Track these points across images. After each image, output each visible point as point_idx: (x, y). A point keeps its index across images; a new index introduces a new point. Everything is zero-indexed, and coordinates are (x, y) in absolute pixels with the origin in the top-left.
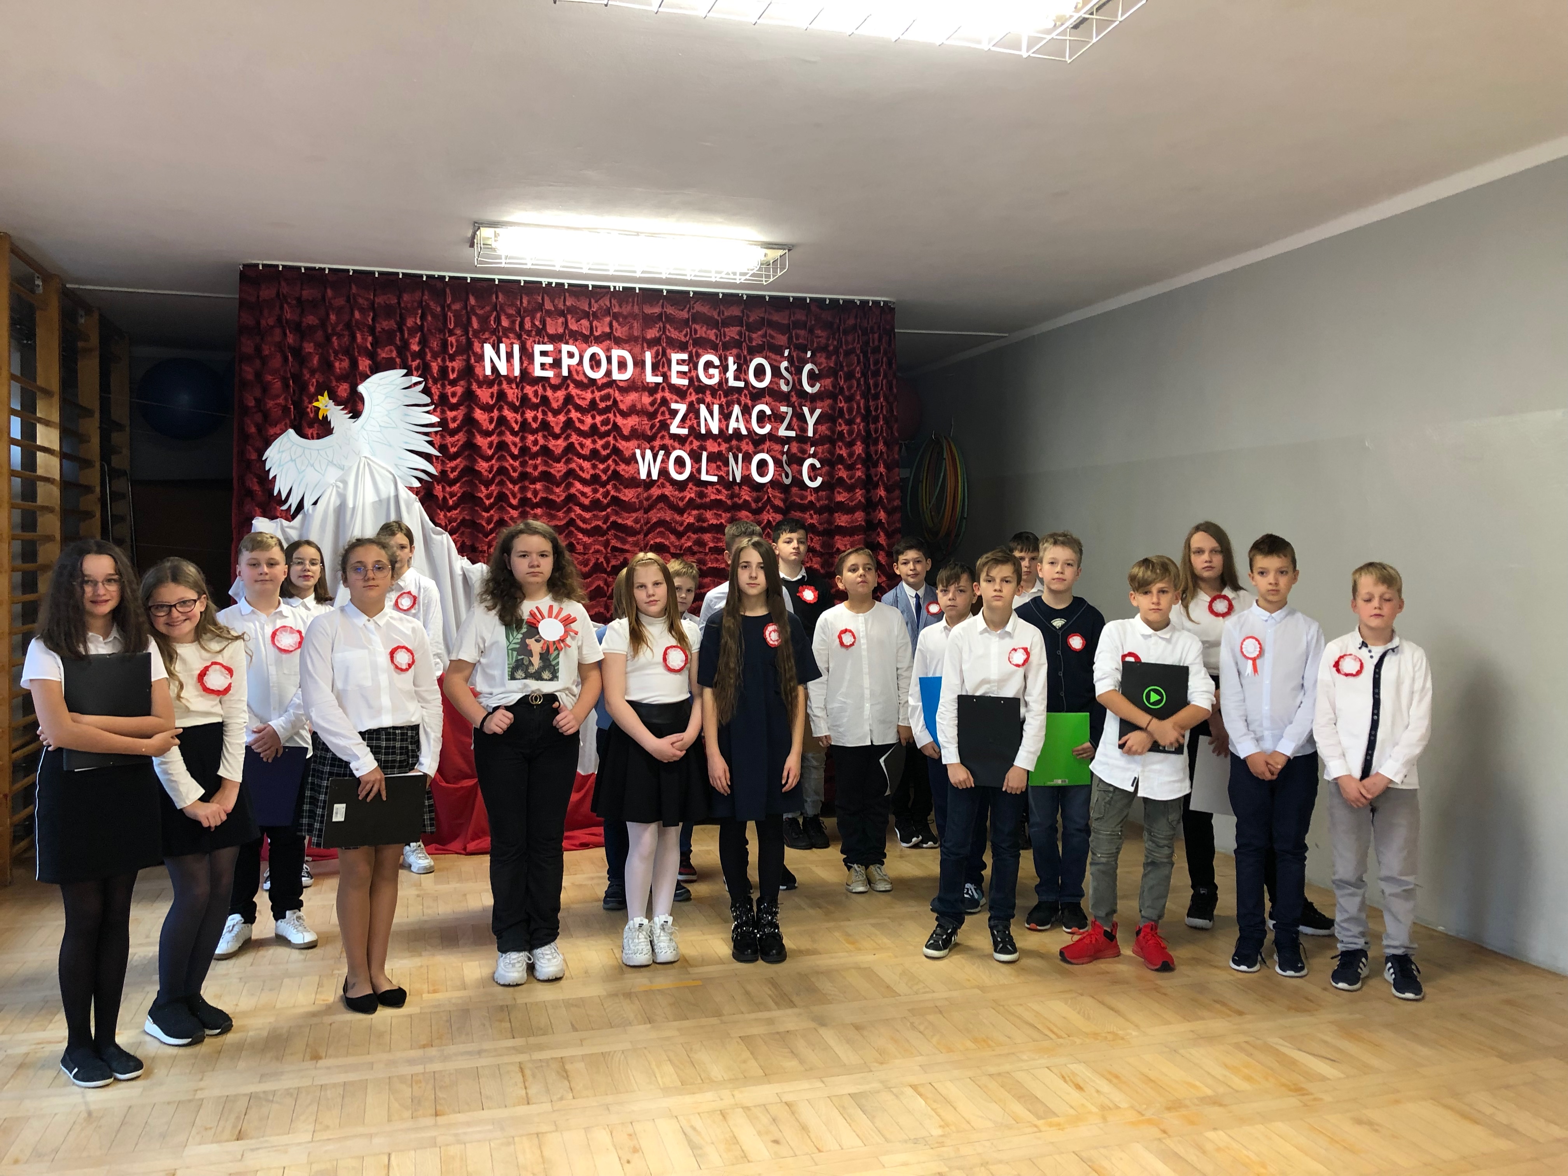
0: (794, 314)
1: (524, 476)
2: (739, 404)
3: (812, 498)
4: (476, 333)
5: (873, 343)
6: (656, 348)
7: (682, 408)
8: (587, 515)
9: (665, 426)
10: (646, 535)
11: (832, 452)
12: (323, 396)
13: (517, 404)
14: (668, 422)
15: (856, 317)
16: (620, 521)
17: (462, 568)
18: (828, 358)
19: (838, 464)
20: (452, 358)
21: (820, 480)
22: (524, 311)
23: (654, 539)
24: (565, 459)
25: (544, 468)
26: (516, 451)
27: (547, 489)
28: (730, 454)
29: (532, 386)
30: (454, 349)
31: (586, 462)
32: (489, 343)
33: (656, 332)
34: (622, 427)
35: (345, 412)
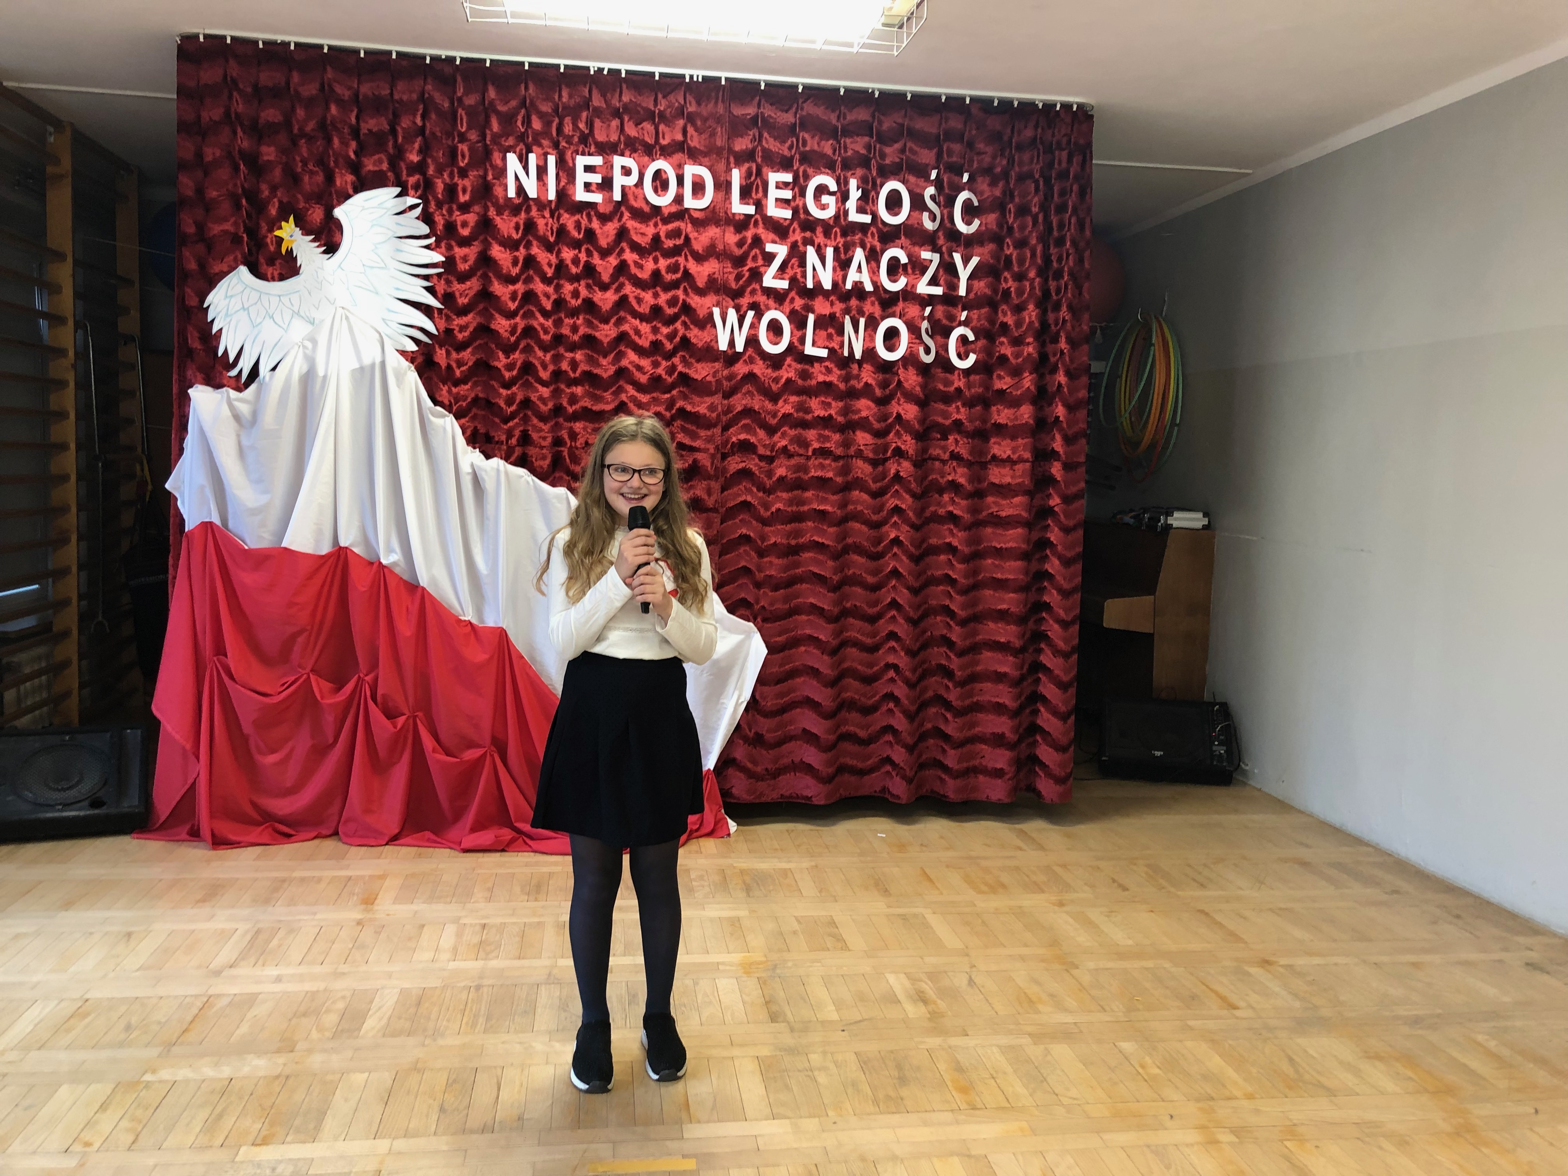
0: (947, 119)
1: (558, 339)
2: (863, 247)
3: (959, 383)
4: (496, 138)
5: (1060, 163)
6: (746, 165)
7: (781, 251)
8: (644, 398)
9: (756, 276)
10: (725, 429)
11: (992, 322)
12: (287, 222)
13: (552, 239)
14: (762, 269)
15: (1036, 127)
16: (689, 408)
17: (472, 465)
18: (993, 184)
19: (1000, 336)
20: (463, 173)
21: (972, 358)
22: (564, 108)
23: (737, 435)
24: (615, 318)
25: (587, 330)
26: (548, 306)
27: (590, 360)
28: (847, 317)
29: (573, 214)
30: (466, 161)
31: (644, 324)
32: (515, 152)
33: (749, 141)
34: (696, 276)
35: (317, 244)
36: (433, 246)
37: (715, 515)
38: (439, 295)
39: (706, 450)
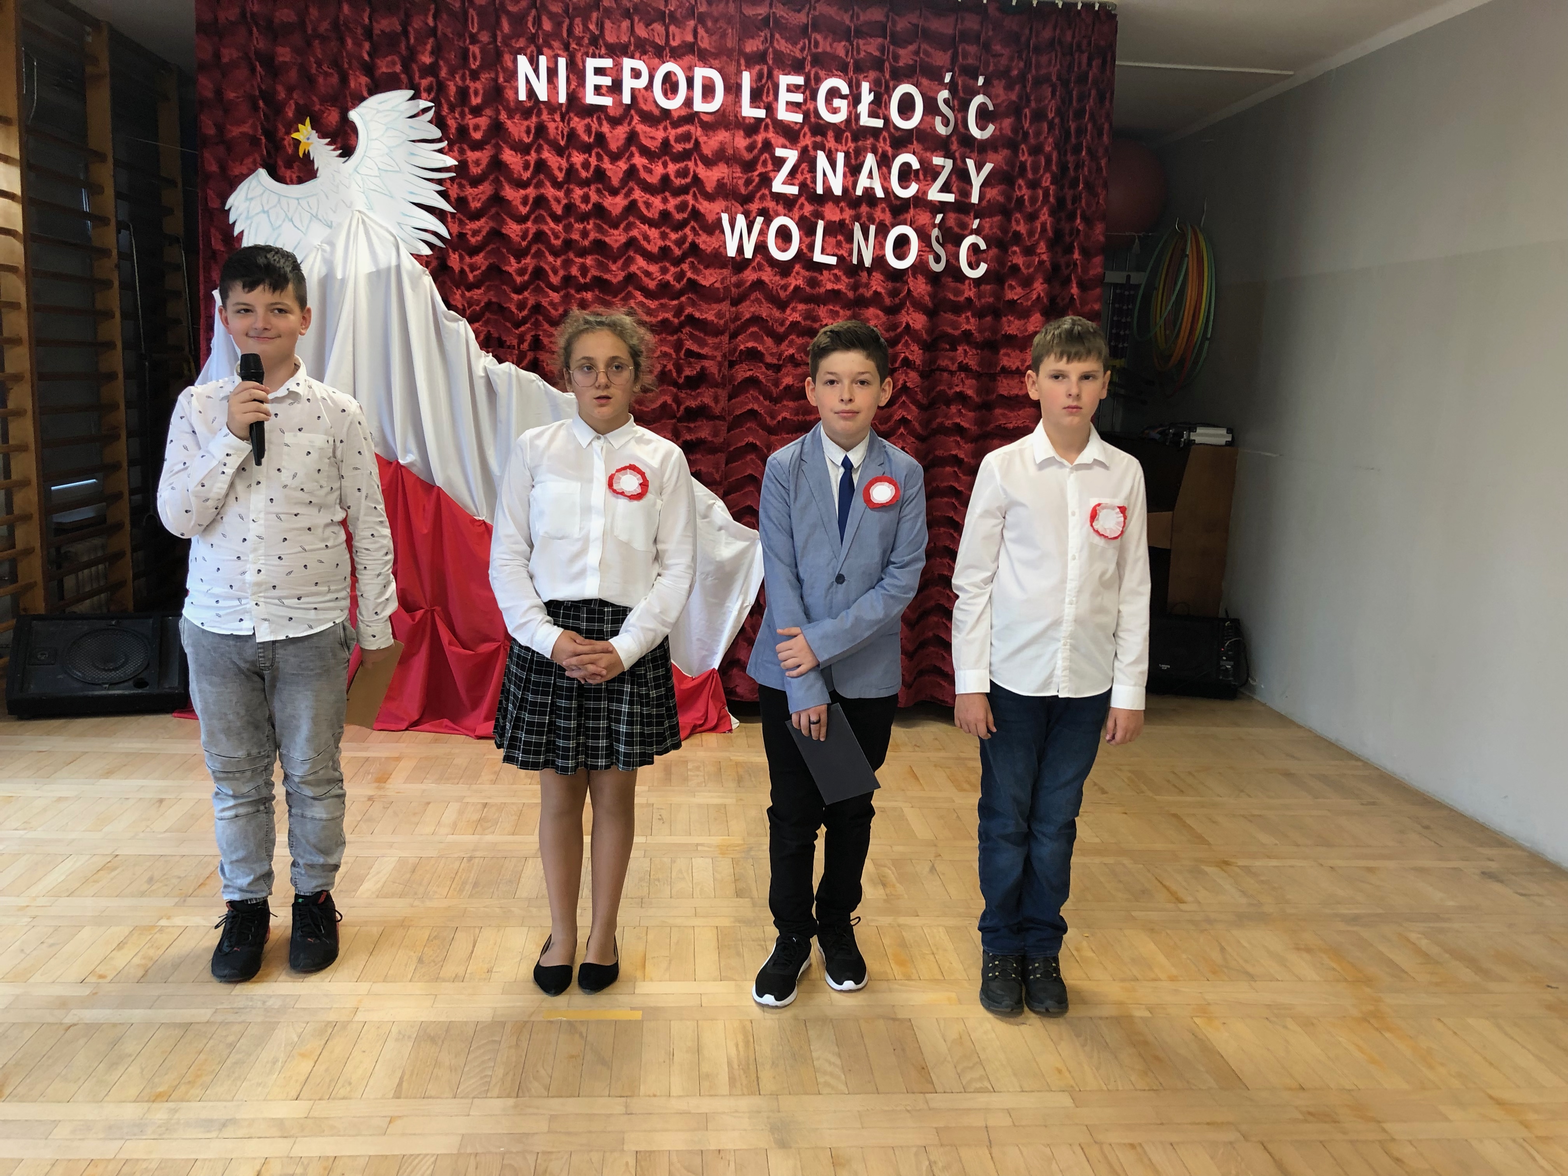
0: (963, 20)
1: (568, 244)
2: (874, 151)
3: (970, 292)
4: (507, 40)
5: (1079, 67)
6: (758, 68)
7: (791, 156)
8: (652, 304)
9: (766, 181)
10: (733, 336)
11: (1004, 230)
12: (304, 124)
13: (562, 143)
14: (772, 174)
15: (1056, 27)
16: (697, 315)
17: (485, 369)
18: (1009, 87)
19: (1012, 245)
20: (475, 76)
21: (983, 267)
22: (574, 9)
23: (745, 343)
24: (625, 223)
25: (597, 235)
26: (559, 210)
27: (601, 266)
28: (857, 224)
29: (583, 118)
30: (478, 63)
31: (653, 229)
32: (525, 55)
33: (760, 44)
34: (705, 180)
35: (332, 147)
36: (446, 150)
37: (722, 423)
38: (453, 200)
39: (713, 358)
